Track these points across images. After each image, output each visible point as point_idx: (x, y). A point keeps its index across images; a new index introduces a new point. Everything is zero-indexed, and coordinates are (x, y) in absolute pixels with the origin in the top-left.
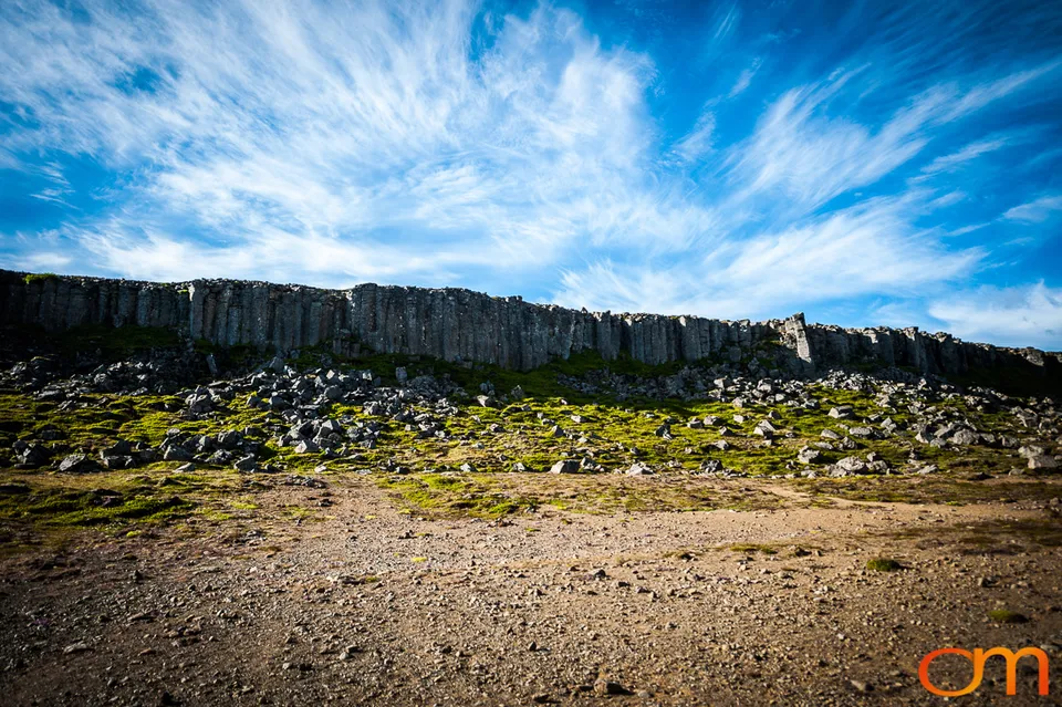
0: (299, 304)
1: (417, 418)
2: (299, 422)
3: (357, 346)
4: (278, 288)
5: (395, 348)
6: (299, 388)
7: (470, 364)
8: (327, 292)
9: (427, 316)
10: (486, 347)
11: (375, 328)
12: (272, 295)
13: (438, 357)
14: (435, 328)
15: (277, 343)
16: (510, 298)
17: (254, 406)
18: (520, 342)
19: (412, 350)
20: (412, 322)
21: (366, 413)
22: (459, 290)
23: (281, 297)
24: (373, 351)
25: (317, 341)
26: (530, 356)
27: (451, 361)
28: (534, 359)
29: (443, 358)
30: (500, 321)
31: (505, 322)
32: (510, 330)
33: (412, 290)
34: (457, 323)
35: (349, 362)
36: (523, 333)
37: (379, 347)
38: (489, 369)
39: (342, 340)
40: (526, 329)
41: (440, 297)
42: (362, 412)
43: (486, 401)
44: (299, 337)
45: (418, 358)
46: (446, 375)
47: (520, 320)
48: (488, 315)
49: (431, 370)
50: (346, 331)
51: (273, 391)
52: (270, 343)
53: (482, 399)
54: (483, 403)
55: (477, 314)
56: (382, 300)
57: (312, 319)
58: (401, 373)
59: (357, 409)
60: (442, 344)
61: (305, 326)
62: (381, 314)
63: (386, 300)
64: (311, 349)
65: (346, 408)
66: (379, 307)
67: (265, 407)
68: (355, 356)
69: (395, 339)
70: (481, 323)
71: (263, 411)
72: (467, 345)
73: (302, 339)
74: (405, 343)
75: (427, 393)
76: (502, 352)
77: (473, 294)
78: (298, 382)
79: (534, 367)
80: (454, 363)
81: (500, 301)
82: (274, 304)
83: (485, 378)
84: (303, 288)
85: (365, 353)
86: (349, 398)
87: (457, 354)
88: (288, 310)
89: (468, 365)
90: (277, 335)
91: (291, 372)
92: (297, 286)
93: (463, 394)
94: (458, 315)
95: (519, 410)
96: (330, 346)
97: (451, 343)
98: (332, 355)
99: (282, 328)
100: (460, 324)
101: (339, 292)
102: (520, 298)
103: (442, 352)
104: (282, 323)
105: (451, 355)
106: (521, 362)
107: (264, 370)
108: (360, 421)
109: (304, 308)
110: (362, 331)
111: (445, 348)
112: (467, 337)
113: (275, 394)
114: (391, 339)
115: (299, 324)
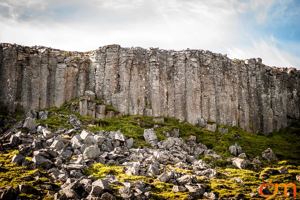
0: (45, 66)
1: (181, 179)
2: (68, 181)
3: (102, 108)
4: (25, 50)
5: (139, 110)
6: (59, 147)
7: (214, 126)
8: (70, 54)
9: (170, 78)
10: (228, 111)
11: (118, 89)
12: (21, 57)
13: (181, 119)
14: (177, 90)
15: (24, 104)
16: (250, 61)
17: (20, 164)
18: (260, 105)
19: (155, 112)
20: (155, 84)
21: (129, 173)
22: (200, 52)
23: (28, 59)
24: (117, 113)
25: (62, 102)
26: (271, 119)
27: (194, 123)
28: (275, 122)
29: (185, 121)
30: (241, 84)
31: (245, 84)
32: (250, 94)
33: (155, 51)
34: (199, 85)
35: (95, 123)
36: (263, 96)
37: (123, 109)
38: (234, 132)
39: (88, 101)
40: (266, 92)
41: (183, 58)
42: (124, 172)
43: (242, 163)
44: (45, 99)
45: (163, 119)
46: (192, 137)
47: (260, 82)
48: (229, 77)
49: (177, 132)
50: (91, 93)
51: (34, 150)
52: (19, 105)
53: (238, 162)
54: (239, 165)
55: (220, 76)
56: (126, 62)
57: (58, 80)
58: (150, 135)
59: (119, 169)
60: (184, 106)
61: (50, 88)
62: (125, 76)
63: (130, 62)
64: (58, 111)
65: (108, 168)
66: (123, 68)
67: (30, 166)
68: (101, 117)
69: (139, 101)
70: (223, 85)
71: (29, 169)
72: (209, 108)
73: (49, 101)
74: (148, 105)
75: (181, 155)
76: (243, 115)
77: (214, 56)
78: (56, 142)
79: (275, 130)
80: (197, 125)
81: (240, 63)
82: (21, 65)
83: (231, 141)
84: (49, 50)
85: (111, 114)
86: (107, 158)
87: (199, 116)
88: (34, 72)
89: (211, 128)
90: (25, 96)
91: (45, 132)
92: (43, 48)
93: (215, 156)
94: (200, 77)
95: (276, 173)
96: (77, 107)
97: (194, 105)
98: (79, 116)
99: (30, 89)
100: (202, 86)
101: (82, 54)
102: (260, 60)
103: (185, 114)
104: (30, 85)
105: (193, 118)
106: (262, 124)
107: (19, 129)
108: (125, 181)
109: (50, 70)
110: (106, 93)
111: (189, 110)
112: (209, 100)
113: (36, 153)
114: (135, 101)
115: (45, 85)
